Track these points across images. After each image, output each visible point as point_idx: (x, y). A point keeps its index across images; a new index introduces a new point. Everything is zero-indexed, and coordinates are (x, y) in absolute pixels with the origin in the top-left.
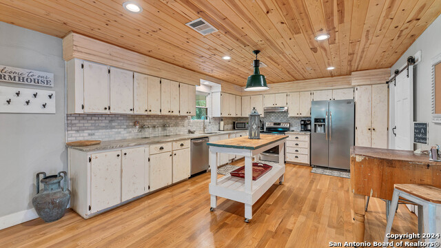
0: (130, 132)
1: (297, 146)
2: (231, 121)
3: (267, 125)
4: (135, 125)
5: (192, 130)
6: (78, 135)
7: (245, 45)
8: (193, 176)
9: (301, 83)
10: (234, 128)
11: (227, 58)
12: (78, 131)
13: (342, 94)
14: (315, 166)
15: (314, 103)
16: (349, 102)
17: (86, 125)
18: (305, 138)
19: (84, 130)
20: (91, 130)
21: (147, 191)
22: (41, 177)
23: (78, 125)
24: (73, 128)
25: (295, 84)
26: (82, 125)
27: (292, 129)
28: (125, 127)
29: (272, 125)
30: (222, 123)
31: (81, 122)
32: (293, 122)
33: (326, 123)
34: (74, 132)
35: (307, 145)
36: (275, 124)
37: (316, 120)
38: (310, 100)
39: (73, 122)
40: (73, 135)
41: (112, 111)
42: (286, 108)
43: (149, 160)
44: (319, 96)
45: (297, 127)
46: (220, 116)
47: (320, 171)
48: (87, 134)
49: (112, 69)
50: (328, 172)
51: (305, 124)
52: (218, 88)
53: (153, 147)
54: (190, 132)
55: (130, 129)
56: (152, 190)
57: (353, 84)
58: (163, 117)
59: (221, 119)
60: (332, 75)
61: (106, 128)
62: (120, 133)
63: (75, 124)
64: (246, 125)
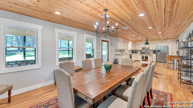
1: (153, 58)
3: (143, 52)
4: (120, 52)
7: (145, 37)
9: (153, 41)
13: (165, 44)
16: (167, 46)
18: (154, 55)
22: (115, 59)
25: (151, 41)
27: (150, 53)
32: (150, 51)
35: (155, 57)
37: (158, 51)
38: (156, 46)
42: (149, 48)
45: (152, 53)
47: (159, 63)
51: (155, 52)
52: (131, 43)
54: (126, 53)
64: (136, 52)
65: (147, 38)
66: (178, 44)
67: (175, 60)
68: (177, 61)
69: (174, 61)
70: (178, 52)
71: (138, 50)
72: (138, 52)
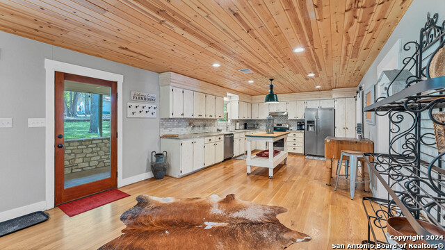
1: (295, 140)
2: (243, 123)
4: (190, 125)
5: (220, 129)
6: (165, 131)
7: (266, 77)
8: (225, 160)
9: (298, 95)
10: (245, 128)
11: (251, 82)
12: (165, 128)
13: (327, 104)
14: (307, 155)
15: (307, 109)
16: (331, 109)
18: (300, 135)
19: (167, 128)
20: (170, 128)
21: (203, 167)
22: (154, 154)
23: (165, 125)
24: (163, 127)
25: (293, 95)
26: (167, 125)
27: (290, 128)
28: (185, 126)
29: (275, 126)
30: (238, 124)
31: (166, 123)
32: (291, 123)
33: (315, 124)
35: (302, 140)
36: (278, 125)
37: (309, 122)
38: (304, 108)
40: (163, 131)
41: (185, 116)
42: (286, 113)
43: (204, 147)
44: (311, 105)
45: (294, 127)
46: (237, 118)
47: (311, 157)
48: (168, 131)
49: (185, 90)
50: (316, 158)
51: (300, 125)
52: (236, 98)
53: (206, 138)
54: (218, 130)
55: (187, 128)
56: (206, 166)
57: (333, 97)
58: (203, 120)
59: (237, 121)
60: (319, 90)
61: (176, 127)
62: (182, 130)
64: (256, 126)
65: (271, 80)
66: (359, 100)
67: (353, 158)
68: (359, 159)
69: (347, 159)
70: (360, 128)
71: (260, 119)
72: (261, 125)
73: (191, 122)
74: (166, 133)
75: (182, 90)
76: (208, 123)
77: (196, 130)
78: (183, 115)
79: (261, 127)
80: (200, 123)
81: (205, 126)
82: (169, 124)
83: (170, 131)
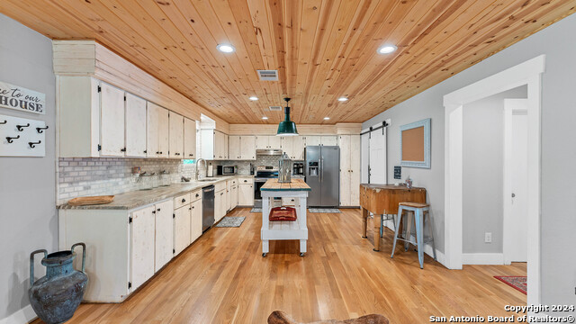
0: (128, 183)
2: (216, 165)
3: (259, 169)
4: (134, 172)
5: (186, 177)
6: (71, 189)
8: (204, 233)
10: (221, 174)
11: (253, 99)
12: (71, 183)
13: (328, 141)
14: (309, 207)
15: (309, 147)
16: (335, 148)
17: (81, 174)
19: (78, 182)
20: (87, 181)
21: (172, 256)
23: (72, 174)
24: (66, 180)
26: (76, 174)
28: (123, 175)
29: (264, 169)
30: (210, 167)
31: (76, 169)
33: (320, 167)
34: (67, 185)
36: (267, 168)
37: (310, 164)
39: (67, 169)
40: (66, 190)
43: (174, 216)
44: (311, 141)
46: (213, 159)
47: (315, 210)
48: (81, 188)
49: (128, 95)
50: (321, 211)
51: (298, 168)
53: (176, 199)
54: (184, 179)
55: (128, 179)
56: (176, 254)
57: (338, 133)
59: (209, 163)
61: (103, 177)
62: (117, 184)
63: (68, 172)
64: (235, 169)
65: (287, 100)
67: (420, 213)
70: (399, 172)
71: (242, 159)
72: (242, 169)
73: (136, 166)
74: (75, 195)
75: (122, 93)
76: (166, 167)
77: (147, 182)
78: (124, 150)
79: (242, 172)
80: (153, 168)
81: (162, 173)
82: (83, 172)
83: (86, 188)
